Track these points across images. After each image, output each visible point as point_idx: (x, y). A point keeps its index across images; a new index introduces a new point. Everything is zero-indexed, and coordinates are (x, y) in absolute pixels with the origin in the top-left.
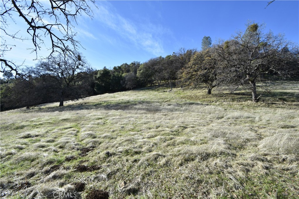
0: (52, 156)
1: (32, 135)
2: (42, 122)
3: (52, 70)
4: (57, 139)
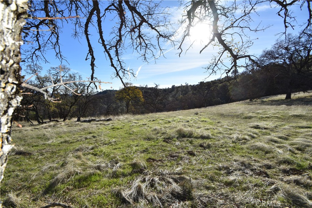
0: (288, 156)
1: (260, 126)
2: (268, 116)
3: (277, 58)
4: (290, 138)
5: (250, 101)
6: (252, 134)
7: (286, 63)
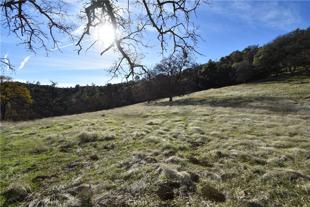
0: (168, 143)
1: (153, 123)
2: (159, 114)
3: (164, 71)
4: (170, 129)
5: (148, 102)
6: (147, 130)
7: (169, 75)
